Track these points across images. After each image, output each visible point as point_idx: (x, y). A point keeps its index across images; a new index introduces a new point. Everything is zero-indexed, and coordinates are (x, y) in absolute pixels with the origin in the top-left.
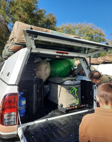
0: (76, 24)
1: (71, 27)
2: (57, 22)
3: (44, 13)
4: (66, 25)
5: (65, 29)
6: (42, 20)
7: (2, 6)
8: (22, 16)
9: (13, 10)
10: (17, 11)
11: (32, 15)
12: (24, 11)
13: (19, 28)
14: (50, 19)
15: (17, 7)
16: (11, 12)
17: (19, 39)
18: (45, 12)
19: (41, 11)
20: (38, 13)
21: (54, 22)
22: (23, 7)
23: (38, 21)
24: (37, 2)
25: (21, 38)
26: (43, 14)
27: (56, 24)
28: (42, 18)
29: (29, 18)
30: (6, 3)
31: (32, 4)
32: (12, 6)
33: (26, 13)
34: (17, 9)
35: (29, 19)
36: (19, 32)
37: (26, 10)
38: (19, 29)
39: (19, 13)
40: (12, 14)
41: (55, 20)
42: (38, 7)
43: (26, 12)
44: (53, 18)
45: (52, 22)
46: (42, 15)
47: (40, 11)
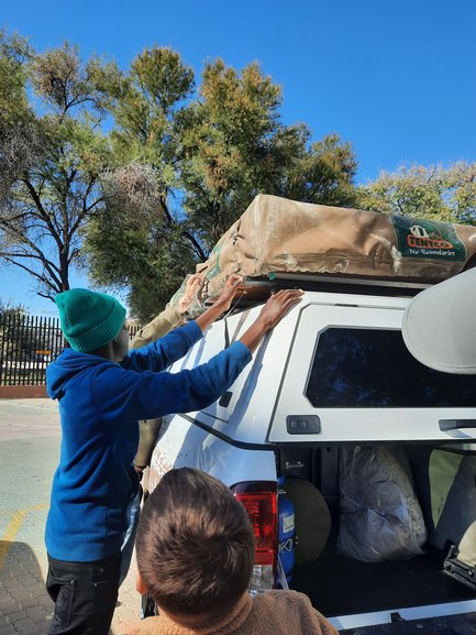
0: (445, 167)
1: (421, 183)
2: (358, 169)
3: (303, 139)
4: (396, 177)
5: (393, 193)
6: (294, 165)
7: (152, 133)
8: (220, 160)
9: (187, 142)
10: (203, 145)
11: (256, 154)
12: (227, 143)
13: (271, 220)
14: (328, 157)
15: (205, 128)
16: (179, 150)
17: (269, 262)
18: (308, 134)
19: (292, 132)
20: (280, 143)
21: (345, 169)
22: (224, 126)
23: (279, 174)
24: (276, 103)
25: (277, 257)
26: (301, 145)
27: (355, 177)
28: (295, 160)
29: (245, 164)
30: (163, 122)
31: (257, 114)
32: (185, 128)
33: (233, 149)
34: (203, 138)
35: (244, 170)
36: (269, 233)
37: (233, 139)
38: (268, 223)
39: (210, 150)
40: (184, 156)
41: (348, 162)
42: (280, 119)
43: (235, 142)
44: (341, 155)
45: (337, 168)
46: (294, 150)
47: (288, 133)
